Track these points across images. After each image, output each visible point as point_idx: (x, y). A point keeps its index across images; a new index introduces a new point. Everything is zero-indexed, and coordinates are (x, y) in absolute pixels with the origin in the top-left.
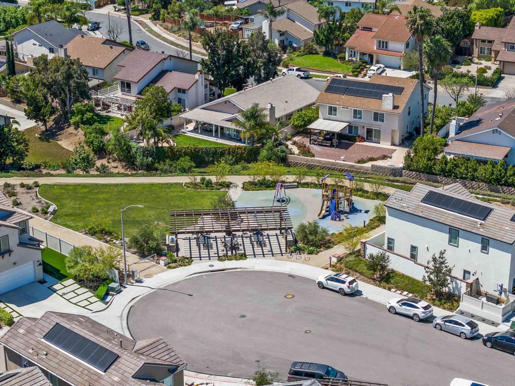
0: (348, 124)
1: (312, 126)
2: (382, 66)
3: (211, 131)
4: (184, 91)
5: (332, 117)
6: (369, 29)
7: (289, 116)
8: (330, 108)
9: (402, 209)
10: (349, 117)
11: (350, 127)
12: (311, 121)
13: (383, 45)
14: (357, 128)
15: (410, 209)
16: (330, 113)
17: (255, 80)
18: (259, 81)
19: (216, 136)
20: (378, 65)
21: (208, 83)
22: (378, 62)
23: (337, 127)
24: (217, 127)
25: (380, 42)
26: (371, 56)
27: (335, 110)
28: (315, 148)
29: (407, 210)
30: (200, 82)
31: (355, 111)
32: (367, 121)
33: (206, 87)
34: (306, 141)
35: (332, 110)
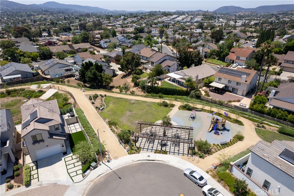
0: (225, 85)
1: (211, 84)
2: (238, 64)
3: (175, 82)
4: (170, 67)
5: (219, 82)
6: (234, 53)
7: (203, 79)
8: (219, 78)
9: (264, 158)
10: (227, 83)
11: (226, 86)
12: (211, 82)
13: (238, 58)
14: (228, 87)
15: (270, 159)
16: (219, 80)
17: (195, 65)
18: (195, 66)
19: (176, 83)
20: (236, 64)
21: (178, 65)
22: (235, 63)
23: (221, 86)
24: (177, 80)
25: (237, 57)
26: (233, 61)
27: (221, 79)
28: (211, 93)
29: (267, 159)
30: (175, 64)
31: (229, 81)
32: (233, 85)
33: (177, 66)
34: (208, 89)
35: (220, 79)
